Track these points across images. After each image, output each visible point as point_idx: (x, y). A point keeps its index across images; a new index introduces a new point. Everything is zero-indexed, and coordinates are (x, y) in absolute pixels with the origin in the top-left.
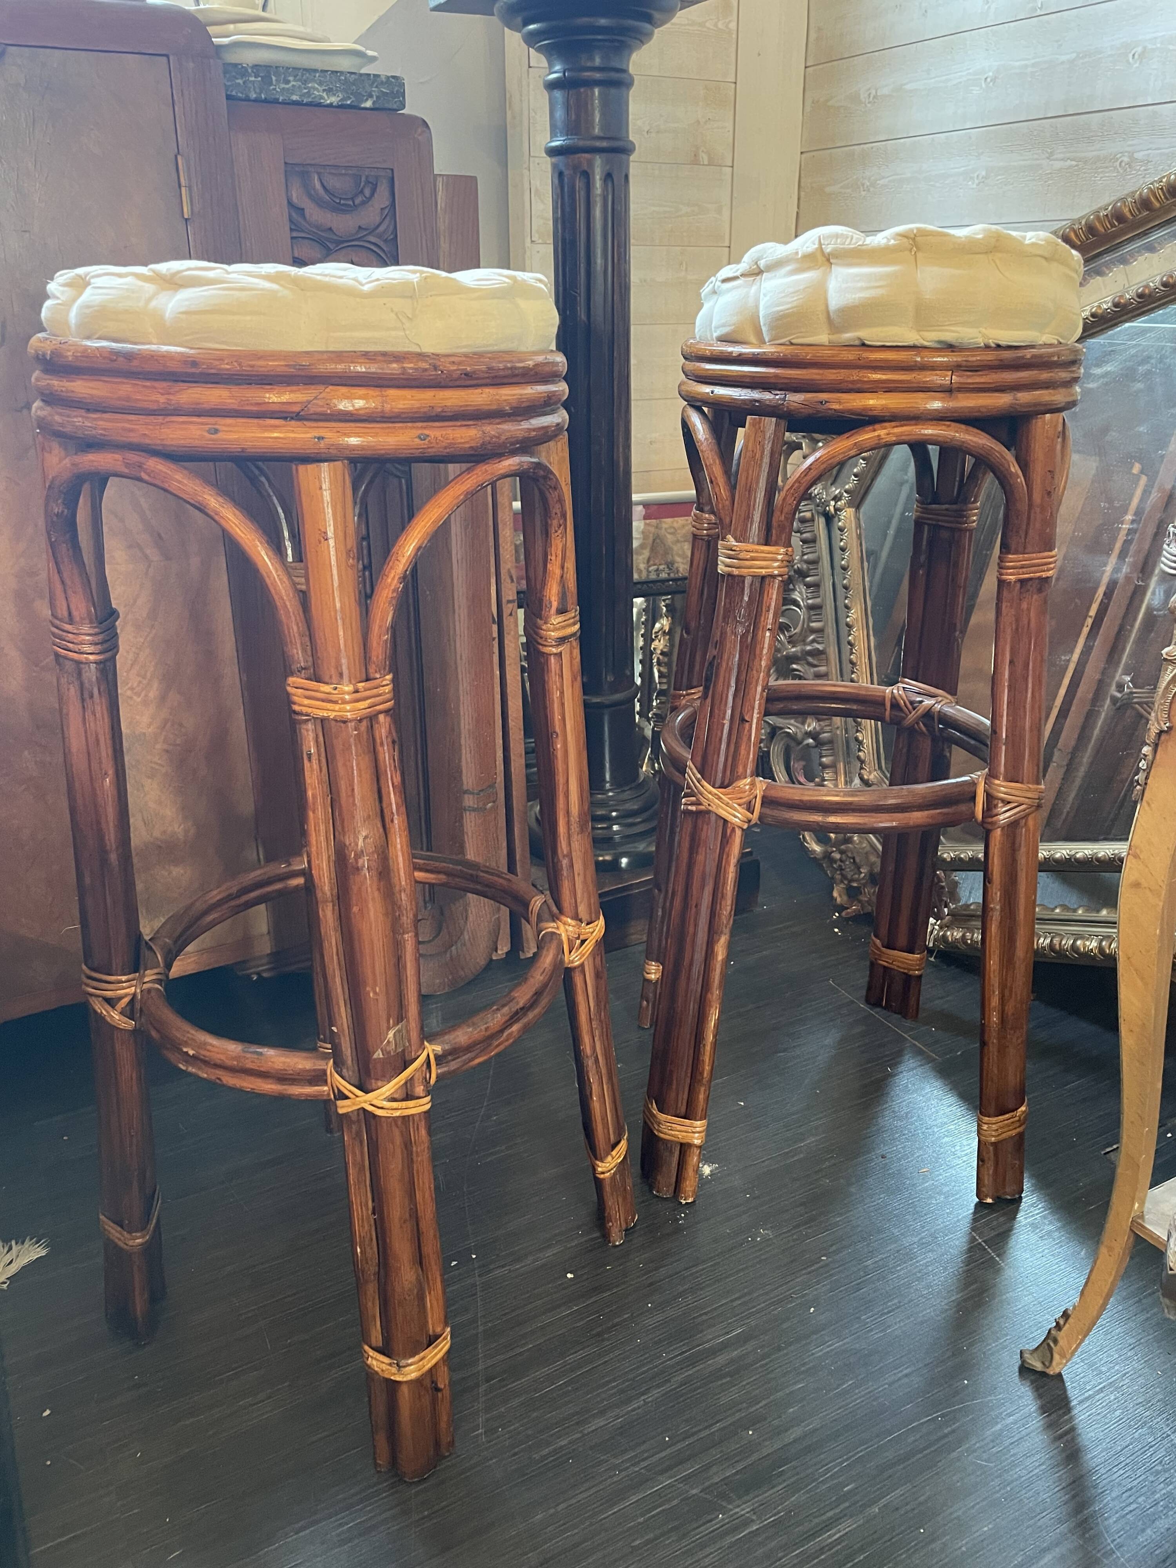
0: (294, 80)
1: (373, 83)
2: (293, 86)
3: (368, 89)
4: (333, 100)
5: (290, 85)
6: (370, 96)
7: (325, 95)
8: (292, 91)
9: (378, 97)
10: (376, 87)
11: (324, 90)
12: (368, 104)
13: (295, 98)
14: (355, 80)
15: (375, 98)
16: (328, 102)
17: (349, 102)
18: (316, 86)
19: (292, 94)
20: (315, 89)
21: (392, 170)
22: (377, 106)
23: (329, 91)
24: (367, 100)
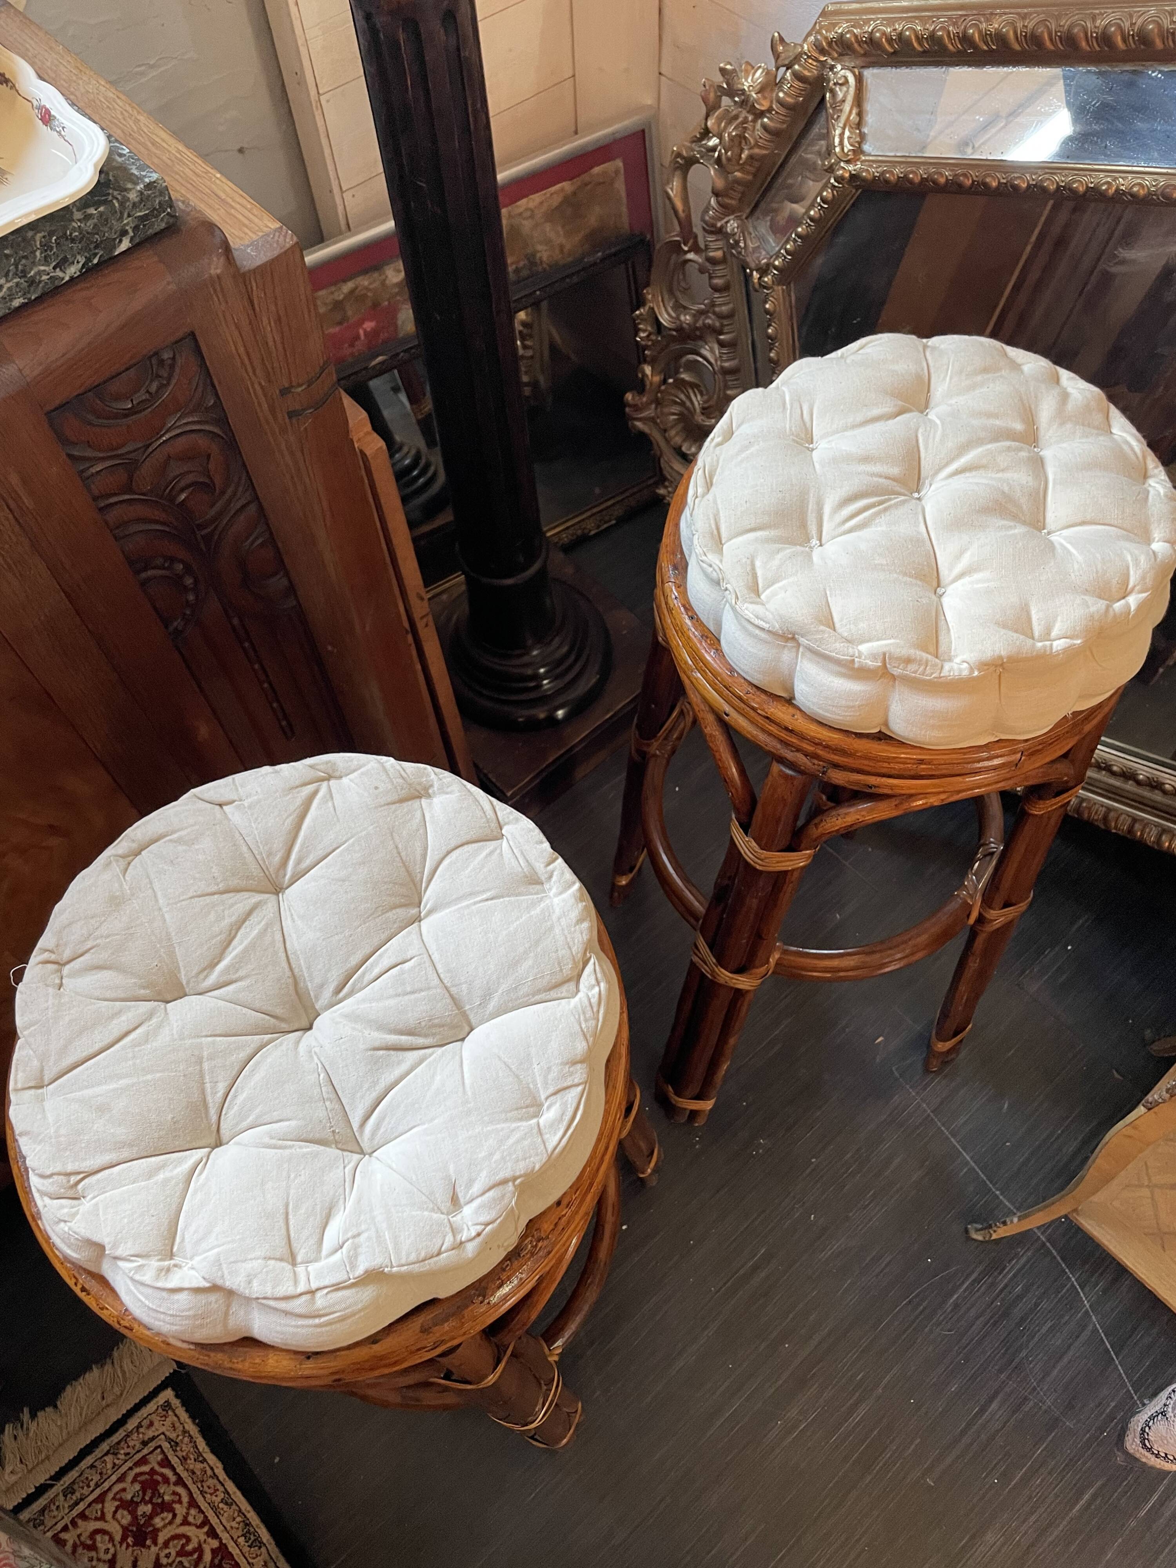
0: (7, 281)
1: (122, 213)
2: (10, 289)
3: (117, 226)
4: (73, 270)
5: (4, 290)
6: (124, 233)
7: (58, 273)
8: (11, 297)
9: (136, 228)
10: (129, 216)
11: (54, 268)
12: (125, 245)
13: (16, 303)
14: (95, 225)
15: (131, 234)
16: (67, 278)
17: (95, 261)
18: (42, 268)
19: (11, 300)
20: (39, 273)
21: (192, 335)
22: (137, 240)
23: (62, 264)
24: (121, 241)
